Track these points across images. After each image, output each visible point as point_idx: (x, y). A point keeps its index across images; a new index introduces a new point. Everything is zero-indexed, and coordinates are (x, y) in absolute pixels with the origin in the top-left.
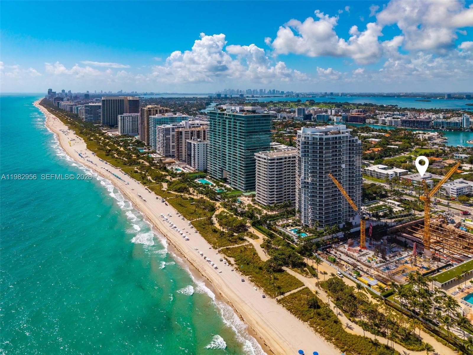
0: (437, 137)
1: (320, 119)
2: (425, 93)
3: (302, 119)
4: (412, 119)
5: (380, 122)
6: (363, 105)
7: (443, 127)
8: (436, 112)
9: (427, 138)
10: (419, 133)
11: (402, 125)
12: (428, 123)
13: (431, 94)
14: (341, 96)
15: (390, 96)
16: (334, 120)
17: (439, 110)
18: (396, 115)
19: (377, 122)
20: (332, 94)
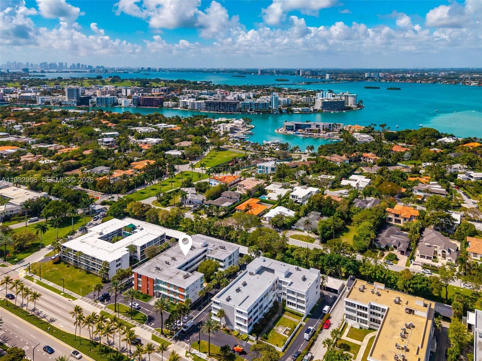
0: (242, 126)
1: (101, 103)
2: (242, 69)
3: (75, 105)
4: (217, 101)
5: (181, 105)
6: (175, 82)
7: (251, 110)
8: (247, 89)
9: (229, 130)
10: (221, 122)
11: (206, 109)
12: (235, 104)
13: (247, 70)
14: (159, 71)
15: (209, 72)
16: (121, 104)
17: (251, 87)
18: (203, 94)
19: (177, 106)
20: (149, 69)
